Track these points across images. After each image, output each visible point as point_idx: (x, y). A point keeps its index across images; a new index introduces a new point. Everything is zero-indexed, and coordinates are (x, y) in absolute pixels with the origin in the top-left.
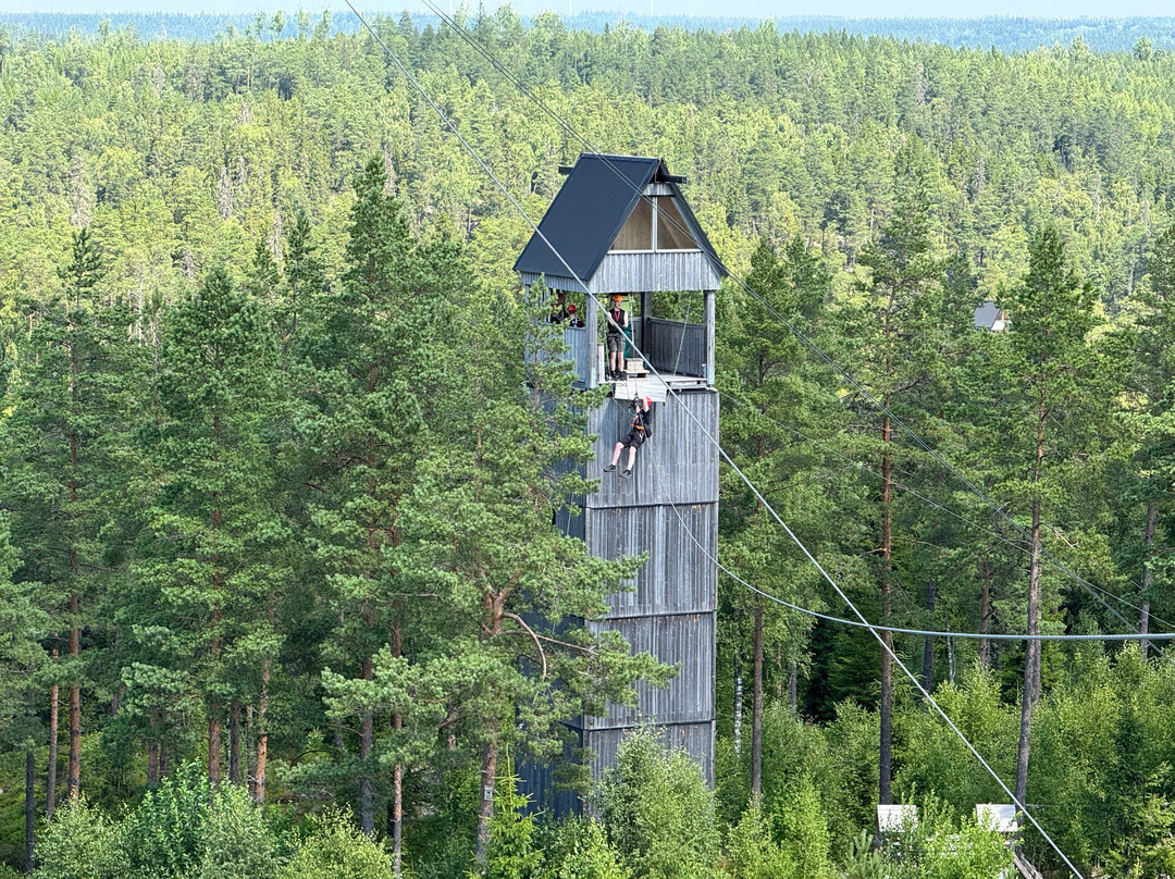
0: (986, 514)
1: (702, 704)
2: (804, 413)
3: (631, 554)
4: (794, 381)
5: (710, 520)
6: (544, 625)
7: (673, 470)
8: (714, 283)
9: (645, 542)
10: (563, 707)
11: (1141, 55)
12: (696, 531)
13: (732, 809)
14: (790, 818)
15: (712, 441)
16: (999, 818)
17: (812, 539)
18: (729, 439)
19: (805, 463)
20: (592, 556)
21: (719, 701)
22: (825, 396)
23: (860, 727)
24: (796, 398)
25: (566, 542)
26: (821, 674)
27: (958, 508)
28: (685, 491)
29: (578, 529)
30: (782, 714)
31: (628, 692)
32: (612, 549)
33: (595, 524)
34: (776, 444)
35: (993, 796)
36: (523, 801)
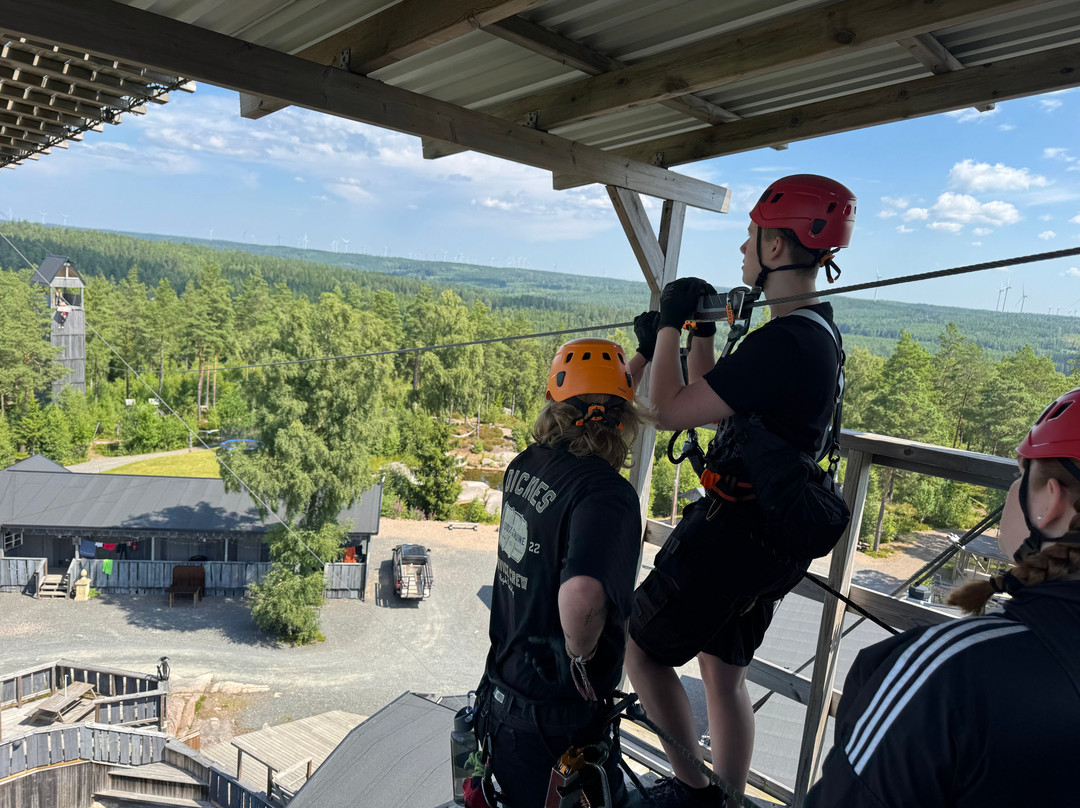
0: (151, 339)
1: (82, 378)
2: (106, 316)
3: (63, 345)
4: (104, 309)
5: (83, 339)
6: (40, 361)
7: (73, 327)
8: (82, 286)
9: (66, 342)
10: (46, 379)
11: (184, 244)
12: (80, 341)
13: (90, 400)
14: (104, 403)
15: (83, 321)
16: (153, 402)
17: (110, 342)
18: (88, 321)
19: (107, 327)
20: (53, 345)
21: (87, 378)
22: (111, 312)
23: (120, 383)
24: (104, 313)
25: (45, 342)
26: (112, 371)
27: (144, 337)
28: (76, 332)
29: (49, 340)
30: (104, 381)
31: (63, 376)
32: (58, 344)
33: (53, 339)
34: (100, 322)
35: (153, 396)
36: (36, 400)
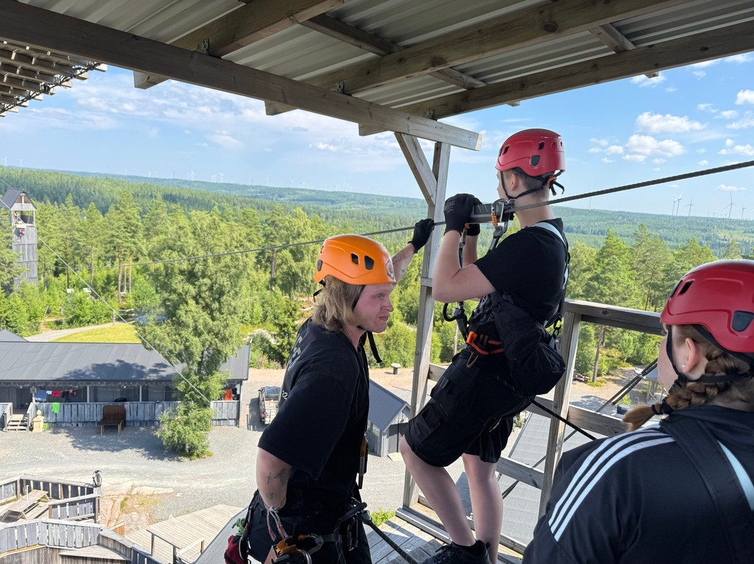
0: (84, 246)
1: (35, 275)
2: (52, 230)
3: (21, 252)
4: (49, 225)
5: (35, 247)
6: (5, 263)
7: (28, 239)
8: (34, 209)
9: (23, 250)
10: (9, 276)
11: (107, 179)
12: (33, 249)
13: (41, 290)
14: (52, 293)
15: (35, 234)
16: (86, 290)
17: (54, 249)
18: (38, 234)
19: (52, 238)
20: (14, 251)
21: (39, 274)
22: (55, 228)
23: (63, 277)
24: (50, 228)
25: (9, 250)
26: (57, 269)
27: (79, 245)
28: (31, 242)
29: (11, 248)
30: (51, 277)
31: (22, 274)
32: (17, 251)
33: (14, 247)
34: (47, 235)
35: (86, 287)
36: (3, 291)
